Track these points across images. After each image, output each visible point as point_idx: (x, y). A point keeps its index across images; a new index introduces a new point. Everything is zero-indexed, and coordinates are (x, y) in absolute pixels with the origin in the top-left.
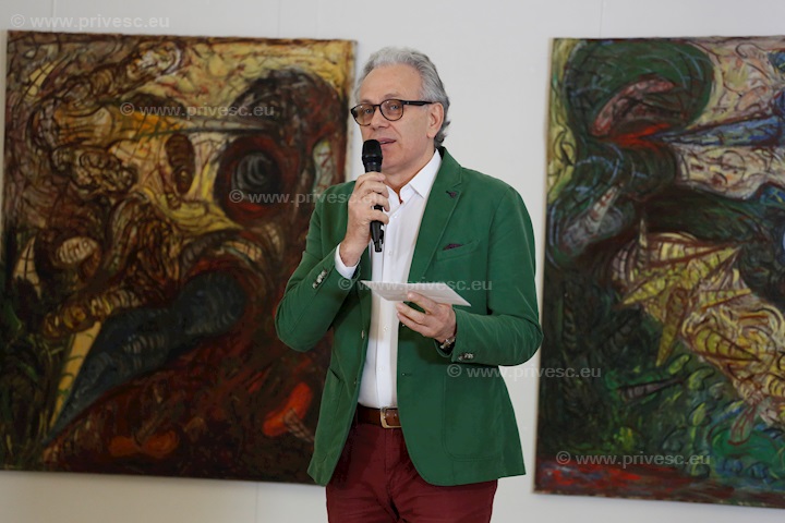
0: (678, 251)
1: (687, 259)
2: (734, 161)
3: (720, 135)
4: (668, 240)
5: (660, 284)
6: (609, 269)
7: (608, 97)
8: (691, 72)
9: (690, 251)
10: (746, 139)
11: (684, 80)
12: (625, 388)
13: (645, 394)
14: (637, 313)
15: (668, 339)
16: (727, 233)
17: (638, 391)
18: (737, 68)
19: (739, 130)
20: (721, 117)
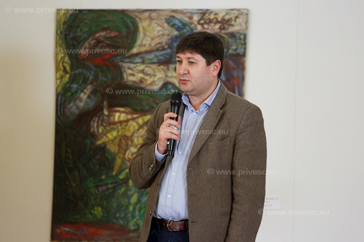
0: (123, 117)
1: (127, 121)
2: (149, 71)
3: (143, 58)
4: (118, 111)
5: (115, 133)
6: (89, 126)
7: (86, 39)
8: (127, 27)
9: (129, 117)
10: (155, 60)
11: (124, 30)
12: (97, 187)
13: (108, 189)
14: (103, 148)
15: (119, 161)
16: (147, 108)
17: (104, 188)
18: (150, 25)
19: (151, 56)
20: (143, 49)
